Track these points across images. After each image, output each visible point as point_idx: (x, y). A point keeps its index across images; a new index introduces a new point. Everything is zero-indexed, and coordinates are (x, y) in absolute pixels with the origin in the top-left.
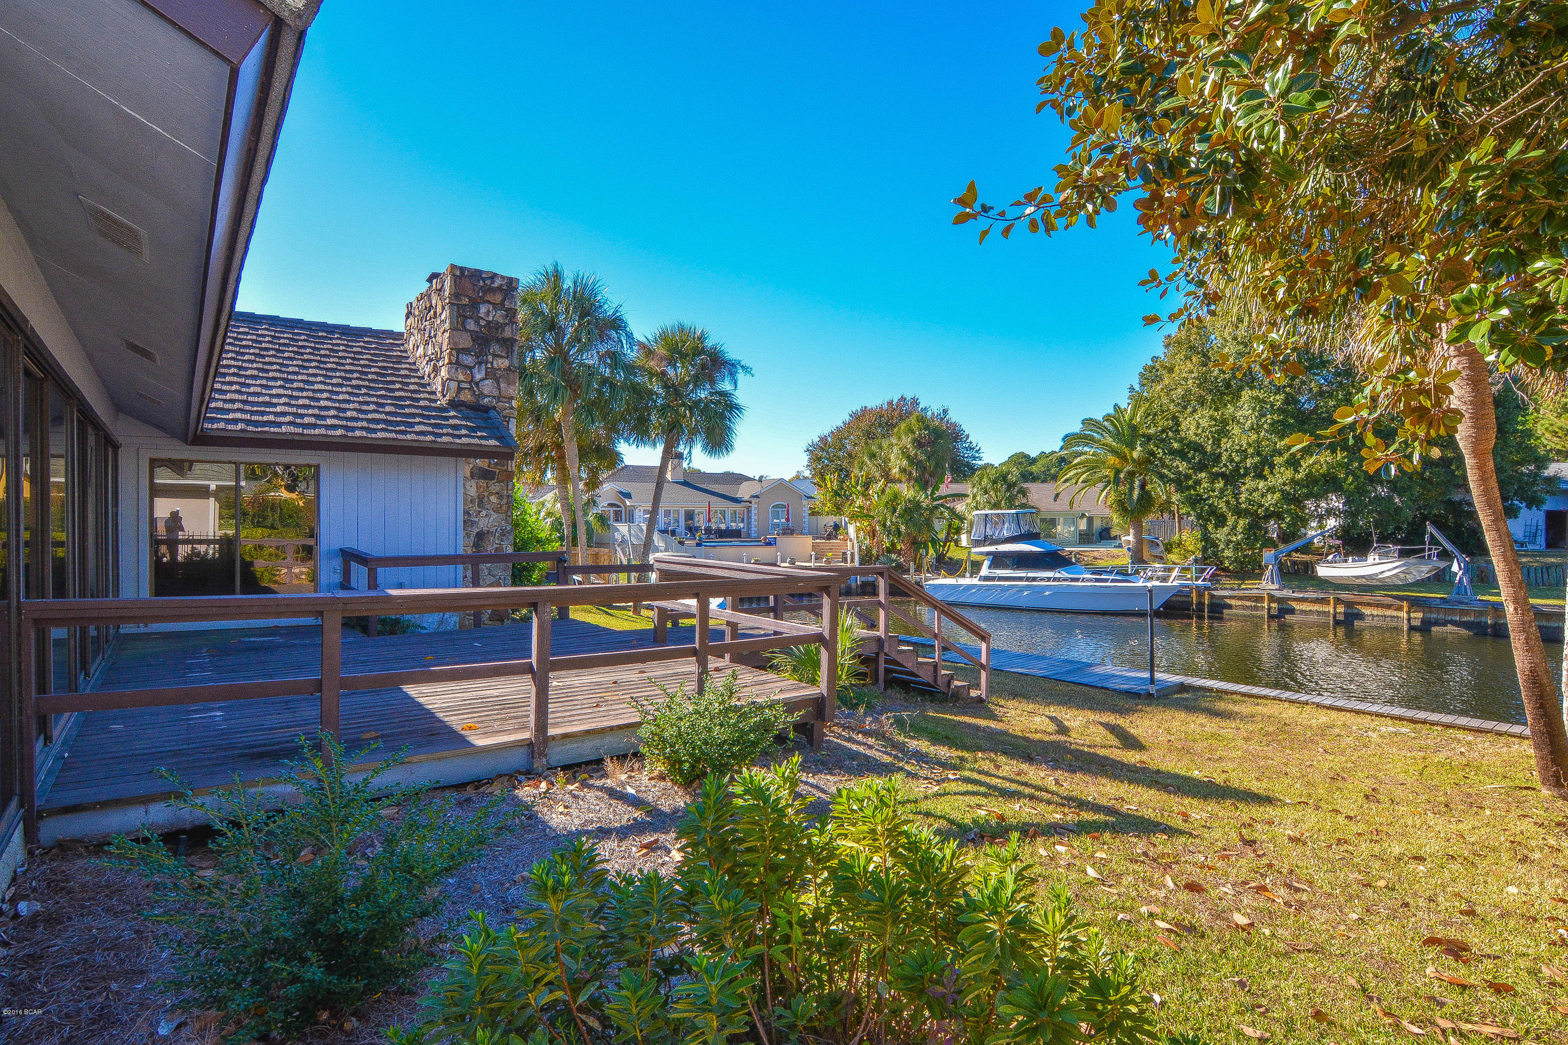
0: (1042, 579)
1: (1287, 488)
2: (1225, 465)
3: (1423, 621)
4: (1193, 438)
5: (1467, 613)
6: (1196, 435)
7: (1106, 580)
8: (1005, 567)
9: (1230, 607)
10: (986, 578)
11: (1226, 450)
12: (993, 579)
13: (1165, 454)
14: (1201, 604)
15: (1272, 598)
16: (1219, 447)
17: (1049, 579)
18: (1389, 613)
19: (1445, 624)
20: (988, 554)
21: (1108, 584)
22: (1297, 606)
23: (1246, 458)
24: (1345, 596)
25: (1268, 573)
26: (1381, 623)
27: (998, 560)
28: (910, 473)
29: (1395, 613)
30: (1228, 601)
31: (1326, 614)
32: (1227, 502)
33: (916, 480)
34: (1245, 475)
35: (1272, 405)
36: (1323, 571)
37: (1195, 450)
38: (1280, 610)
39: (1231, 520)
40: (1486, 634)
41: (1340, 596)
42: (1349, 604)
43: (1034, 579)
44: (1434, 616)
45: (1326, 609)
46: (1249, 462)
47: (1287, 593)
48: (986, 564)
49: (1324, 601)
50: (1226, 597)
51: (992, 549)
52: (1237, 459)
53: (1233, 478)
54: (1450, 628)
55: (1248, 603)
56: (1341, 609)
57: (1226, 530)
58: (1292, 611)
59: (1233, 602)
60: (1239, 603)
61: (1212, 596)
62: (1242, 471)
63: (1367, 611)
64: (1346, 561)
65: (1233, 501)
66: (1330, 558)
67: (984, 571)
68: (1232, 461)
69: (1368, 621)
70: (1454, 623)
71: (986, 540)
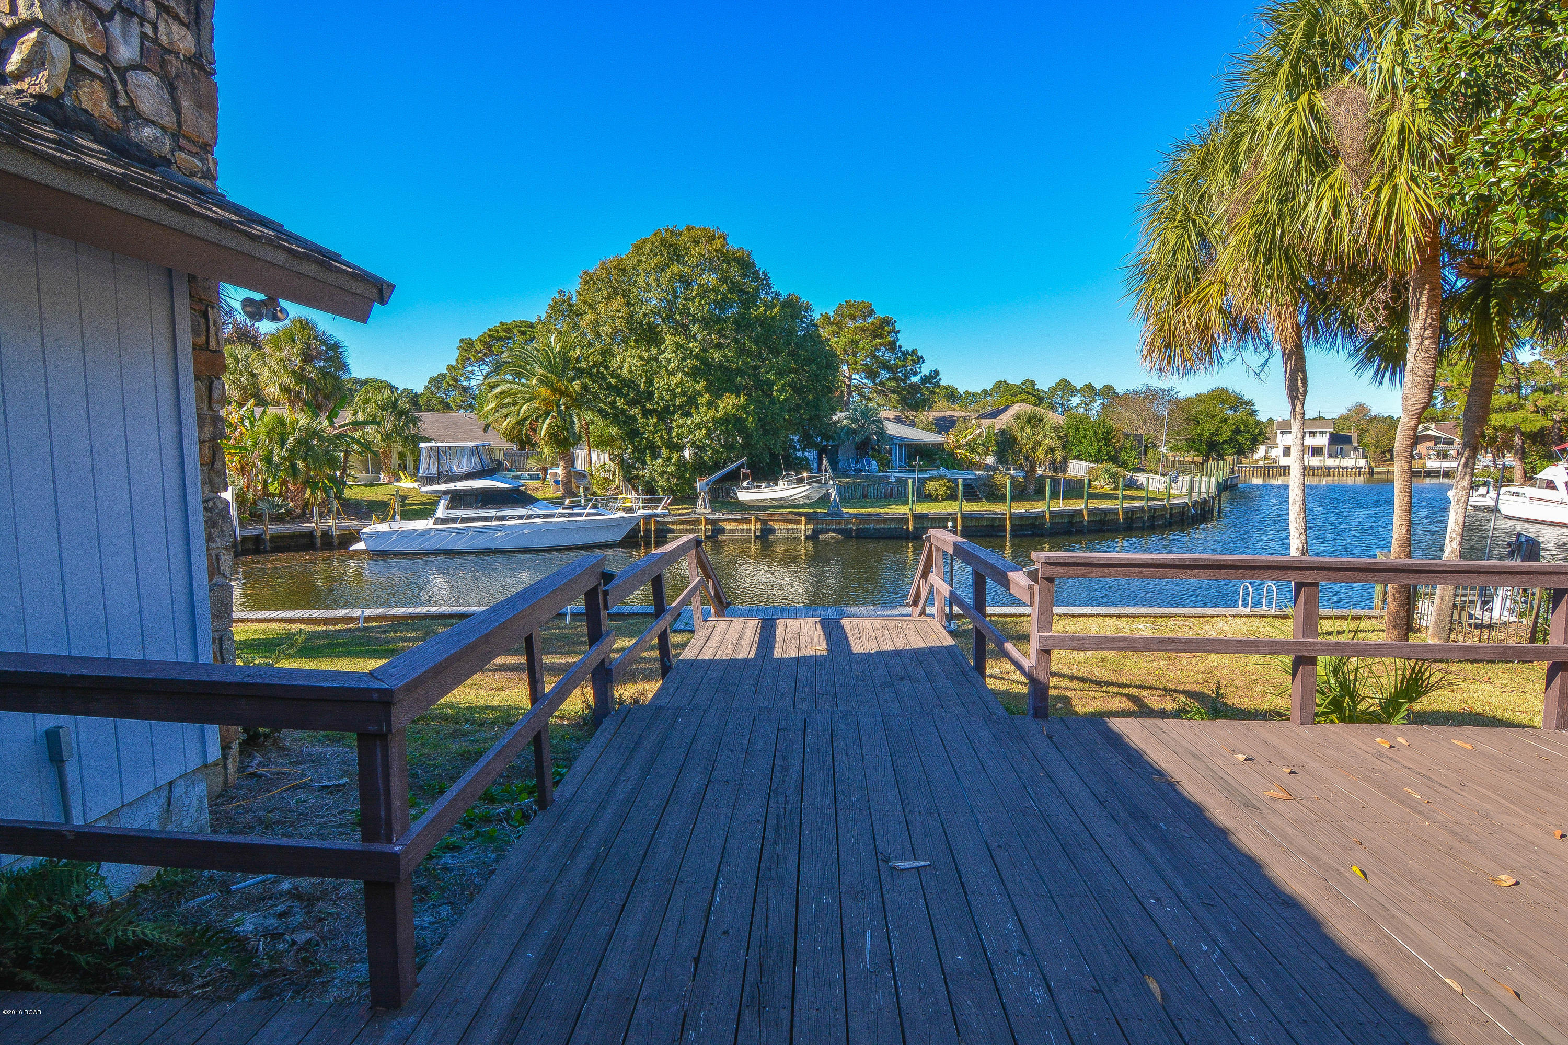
0: (512, 518)
1: (709, 425)
2: (657, 403)
3: (814, 530)
4: (628, 375)
5: (839, 522)
6: (630, 372)
7: (580, 515)
8: (467, 506)
9: (672, 531)
10: (443, 521)
11: (658, 389)
12: (454, 520)
13: (600, 389)
14: (648, 531)
15: (708, 521)
16: (652, 385)
17: (521, 517)
18: (792, 526)
19: (827, 532)
20: (446, 492)
21: (584, 518)
22: (726, 526)
23: (675, 397)
24: (762, 515)
25: (700, 501)
26: (786, 535)
27: (459, 499)
28: (298, 394)
29: (795, 526)
30: (671, 526)
31: (749, 530)
32: (661, 437)
33: (306, 403)
34: (673, 413)
35: (691, 352)
36: (743, 496)
37: (629, 387)
38: (713, 531)
39: (664, 453)
40: (852, 537)
41: (759, 516)
42: (764, 522)
43: (502, 518)
44: (820, 526)
45: (747, 526)
46: (678, 401)
47: (718, 516)
48: (442, 504)
49: (747, 520)
50: (669, 523)
51: (450, 486)
52: (667, 397)
53: (664, 414)
54: (830, 534)
55: (687, 527)
56: (759, 526)
57: (660, 461)
58: (722, 531)
59: (675, 527)
60: (680, 527)
61: (657, 523)
62: (671, 409)
63: (776, 526)
64: (760, 487)
65: (665, 437)
66: (745, 484)
67: (441, 512)
68: (663, 399)
69: (778, 533)
70: (834, 531)
71: (442, 477)
